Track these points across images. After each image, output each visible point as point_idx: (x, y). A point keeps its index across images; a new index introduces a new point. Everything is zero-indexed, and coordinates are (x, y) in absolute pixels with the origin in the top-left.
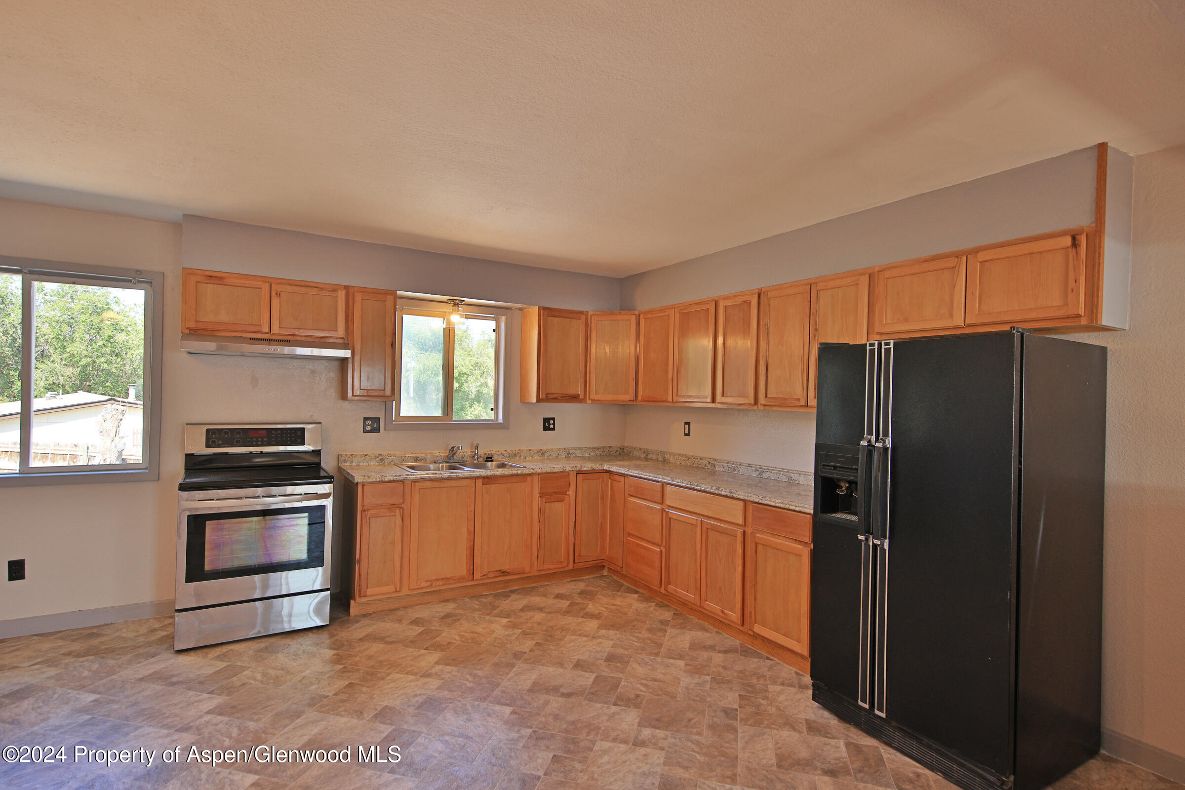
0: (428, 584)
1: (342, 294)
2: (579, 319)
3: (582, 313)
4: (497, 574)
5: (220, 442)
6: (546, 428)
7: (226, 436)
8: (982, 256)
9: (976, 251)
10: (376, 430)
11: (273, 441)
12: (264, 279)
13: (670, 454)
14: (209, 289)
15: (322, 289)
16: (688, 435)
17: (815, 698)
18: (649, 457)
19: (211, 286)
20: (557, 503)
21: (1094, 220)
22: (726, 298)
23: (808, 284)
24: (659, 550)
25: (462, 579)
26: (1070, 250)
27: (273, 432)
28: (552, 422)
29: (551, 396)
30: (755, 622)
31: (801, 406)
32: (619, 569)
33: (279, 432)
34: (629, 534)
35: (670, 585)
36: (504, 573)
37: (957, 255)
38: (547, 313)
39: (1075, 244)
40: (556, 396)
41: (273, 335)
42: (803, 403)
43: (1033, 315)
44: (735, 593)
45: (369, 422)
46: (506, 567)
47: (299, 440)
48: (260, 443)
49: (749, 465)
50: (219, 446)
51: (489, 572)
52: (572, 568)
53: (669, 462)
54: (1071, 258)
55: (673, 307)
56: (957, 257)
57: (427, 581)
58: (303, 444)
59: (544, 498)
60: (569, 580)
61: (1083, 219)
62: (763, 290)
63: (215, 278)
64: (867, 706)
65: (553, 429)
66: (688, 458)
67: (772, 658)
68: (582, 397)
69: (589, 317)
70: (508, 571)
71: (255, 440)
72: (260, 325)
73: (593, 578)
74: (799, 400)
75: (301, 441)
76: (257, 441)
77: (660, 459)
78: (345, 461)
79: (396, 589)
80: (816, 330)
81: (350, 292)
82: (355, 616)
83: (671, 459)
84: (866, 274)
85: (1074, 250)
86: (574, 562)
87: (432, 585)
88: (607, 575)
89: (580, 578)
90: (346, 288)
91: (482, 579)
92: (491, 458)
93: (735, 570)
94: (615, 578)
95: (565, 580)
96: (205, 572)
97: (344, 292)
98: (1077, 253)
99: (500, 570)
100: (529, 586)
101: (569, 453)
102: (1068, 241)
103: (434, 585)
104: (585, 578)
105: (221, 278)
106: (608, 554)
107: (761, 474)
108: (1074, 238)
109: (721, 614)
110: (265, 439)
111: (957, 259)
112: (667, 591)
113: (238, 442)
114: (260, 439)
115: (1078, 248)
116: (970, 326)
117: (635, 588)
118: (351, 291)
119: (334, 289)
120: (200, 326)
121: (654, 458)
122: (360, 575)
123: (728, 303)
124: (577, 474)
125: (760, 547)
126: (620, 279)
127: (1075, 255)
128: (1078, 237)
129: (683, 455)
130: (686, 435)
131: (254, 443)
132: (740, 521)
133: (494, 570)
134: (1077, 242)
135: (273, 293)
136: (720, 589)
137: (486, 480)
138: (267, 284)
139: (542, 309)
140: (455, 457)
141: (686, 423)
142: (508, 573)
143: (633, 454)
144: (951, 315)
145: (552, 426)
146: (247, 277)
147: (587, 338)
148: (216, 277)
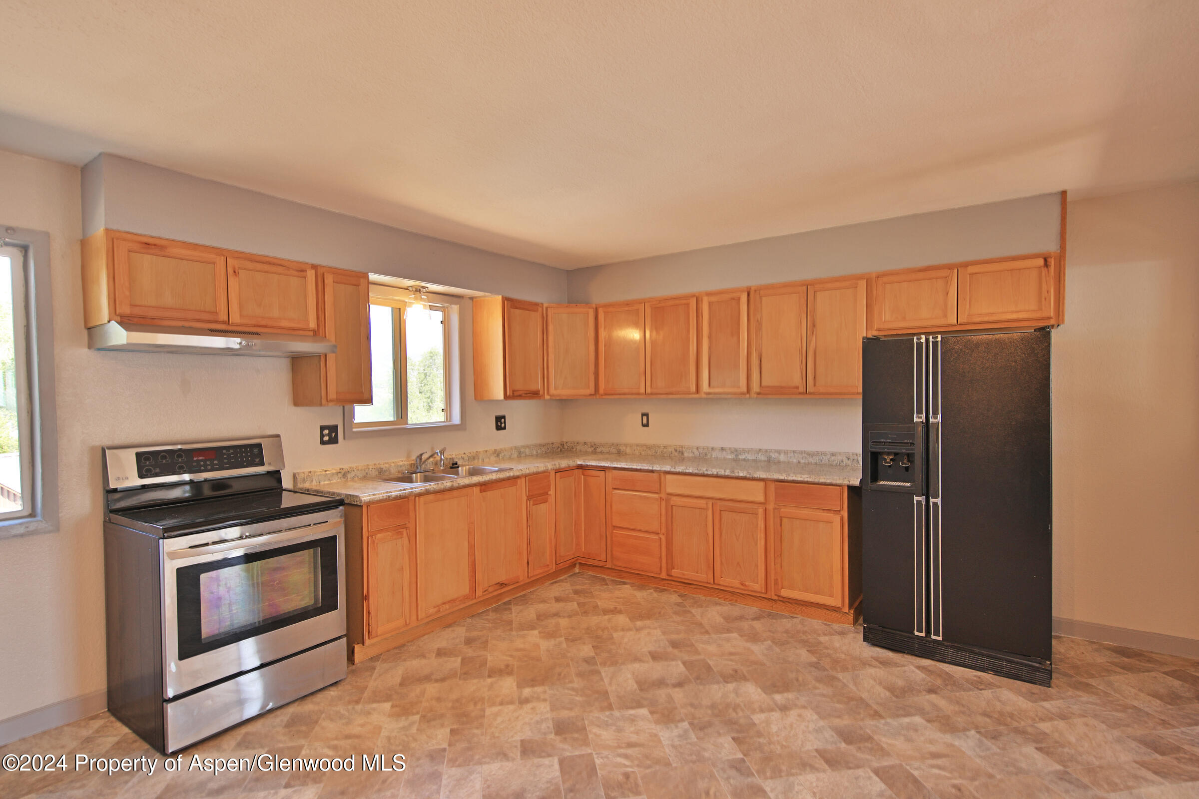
0: (436, 609)
1: (311, 274)
2: (536, 311)
3: (537, 304)
4: (497, 587)
5: (158, 470)
6: (499, 428)
7: (164, 461)
8: (971, 269)
9: (966, 265)
10: (334, 441)
11: (226, 463)
12: (219, 251)
13: (626, 445)
14: (146, 261)
15: (288, 268)
16: (647, 425)
17: (866, 639)
18: (599, 450)
19: (149, 256)
20: (542, 505)
21: (1059, 247)
22: (709, 294)
23: (805, 285)
24: (658, 538)
25: (466, 598)
26: (1043, 269)
27: (224, 452)
28: (503, 420)
29: (516, 394)
30: (782, 588)
31: (800, 393)
32: (601, 564)
33: (231, 451)
34: (615, 527)
35: (674, 569)
36: (502, 585)
37: (950, 267)
38: (510, 304)
39: (1046, 264)
40: (521, 393)
41: (233, 325)
42: (802, 390)
43: (986, 319)
44: (757, 566)
45: (326, 432)
46: (503, 578)
47: (257, 460)
48: (209, 467)
49: (722, 449)
50: (157, 475)
51: (489, 586)
52: (555, 570)
53: (626, 454)
54: (1043, 274)
55: (643, 302)
56: (950, 269)
57: (435, 607)
58: (262, 464)
59: (532, 501)
60: (550, 582)
61: (1051, 246)
62: (753, 289)
63: (153, 247)
64: (923, 635)
65: (505, 428)
66: (649, 447)
67: (794, 616)
68: (541, 393)
69: (544, 309)
70: (506, 582)
71: (202, 463)
72: (216, 312)
73: (569, 577)
74: (797, 388)
75: (259, 461)
76: (205, 465)
77: (614, 451)
78: (304, 481)
79: (406, 623)
80: (814, 326)
81: (319, 274)
82: (362, 662)
83: (628, 450)
84: (864, 279)
85: (1046, 269)
86: (556, 564)
87: (439, 611)
88: (579, 573)
89: (558, 579)
90: (314, 267)
91: (483, 595)
92: (456, 464)
93: (756, 544)
94: (590, 573)
95: (546, 584)
96: (203, 642)
97: (313, 272)
98: (1048, 271)
99: (498, 583)
100: (520, 594)
101: (520, 453)
102: (1041, 262)
103: (441, 610)
104: (562, 578)
105: (162, 247)
106: (583, 550)
107: (737, 455)
108: (1046, 260)
109: (741, 587)
110: (216, 462)
111: (949, 271)
112: (671, 576)
113: (181, 468)
114: (208, 463)
115: (1049, 268)
116: (961, 324)
117: (619, 580)
118: (320, 271)
119: (301, 269)
120: (137, 311)
121: (605, 452)
122: (369, 613)
123: (713, 299)
124: (556, 473)
125: (785, 521)
126: (567, 271)
127: (1047, 272)
128: (1049, 260)
129: (642, 446)
130: (643, 425)
131: (202, 468)
132: (761, 498)
133: (494, 583)
134: (1048, 263)
135: (230, 270)
136: (738, 563)
137: (483, 487)
138: (222, 257)
139: (505, 299)
140: (423, 466)
141: (643, 415)
142: (506, 585)
143: (577, 449)
144: (945, 316)
145: (503, 425)
146: (195, 246)
147: (545, 331)
148: (155, 245)
